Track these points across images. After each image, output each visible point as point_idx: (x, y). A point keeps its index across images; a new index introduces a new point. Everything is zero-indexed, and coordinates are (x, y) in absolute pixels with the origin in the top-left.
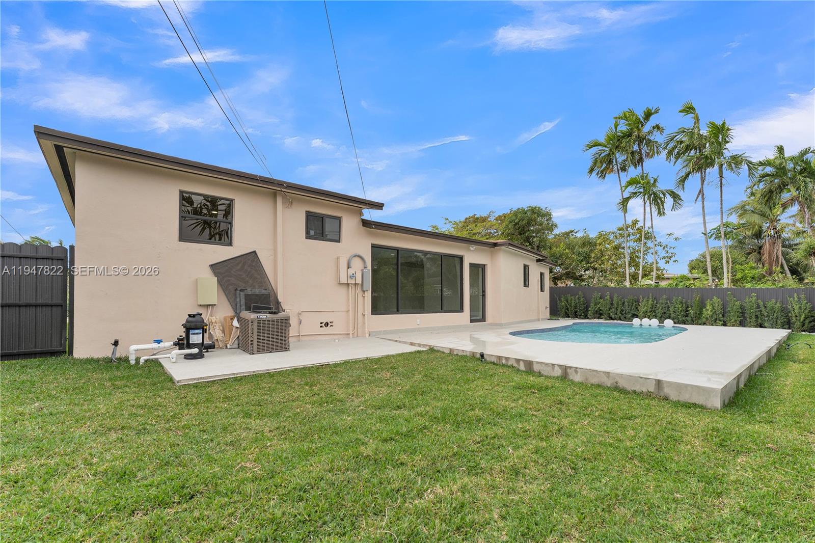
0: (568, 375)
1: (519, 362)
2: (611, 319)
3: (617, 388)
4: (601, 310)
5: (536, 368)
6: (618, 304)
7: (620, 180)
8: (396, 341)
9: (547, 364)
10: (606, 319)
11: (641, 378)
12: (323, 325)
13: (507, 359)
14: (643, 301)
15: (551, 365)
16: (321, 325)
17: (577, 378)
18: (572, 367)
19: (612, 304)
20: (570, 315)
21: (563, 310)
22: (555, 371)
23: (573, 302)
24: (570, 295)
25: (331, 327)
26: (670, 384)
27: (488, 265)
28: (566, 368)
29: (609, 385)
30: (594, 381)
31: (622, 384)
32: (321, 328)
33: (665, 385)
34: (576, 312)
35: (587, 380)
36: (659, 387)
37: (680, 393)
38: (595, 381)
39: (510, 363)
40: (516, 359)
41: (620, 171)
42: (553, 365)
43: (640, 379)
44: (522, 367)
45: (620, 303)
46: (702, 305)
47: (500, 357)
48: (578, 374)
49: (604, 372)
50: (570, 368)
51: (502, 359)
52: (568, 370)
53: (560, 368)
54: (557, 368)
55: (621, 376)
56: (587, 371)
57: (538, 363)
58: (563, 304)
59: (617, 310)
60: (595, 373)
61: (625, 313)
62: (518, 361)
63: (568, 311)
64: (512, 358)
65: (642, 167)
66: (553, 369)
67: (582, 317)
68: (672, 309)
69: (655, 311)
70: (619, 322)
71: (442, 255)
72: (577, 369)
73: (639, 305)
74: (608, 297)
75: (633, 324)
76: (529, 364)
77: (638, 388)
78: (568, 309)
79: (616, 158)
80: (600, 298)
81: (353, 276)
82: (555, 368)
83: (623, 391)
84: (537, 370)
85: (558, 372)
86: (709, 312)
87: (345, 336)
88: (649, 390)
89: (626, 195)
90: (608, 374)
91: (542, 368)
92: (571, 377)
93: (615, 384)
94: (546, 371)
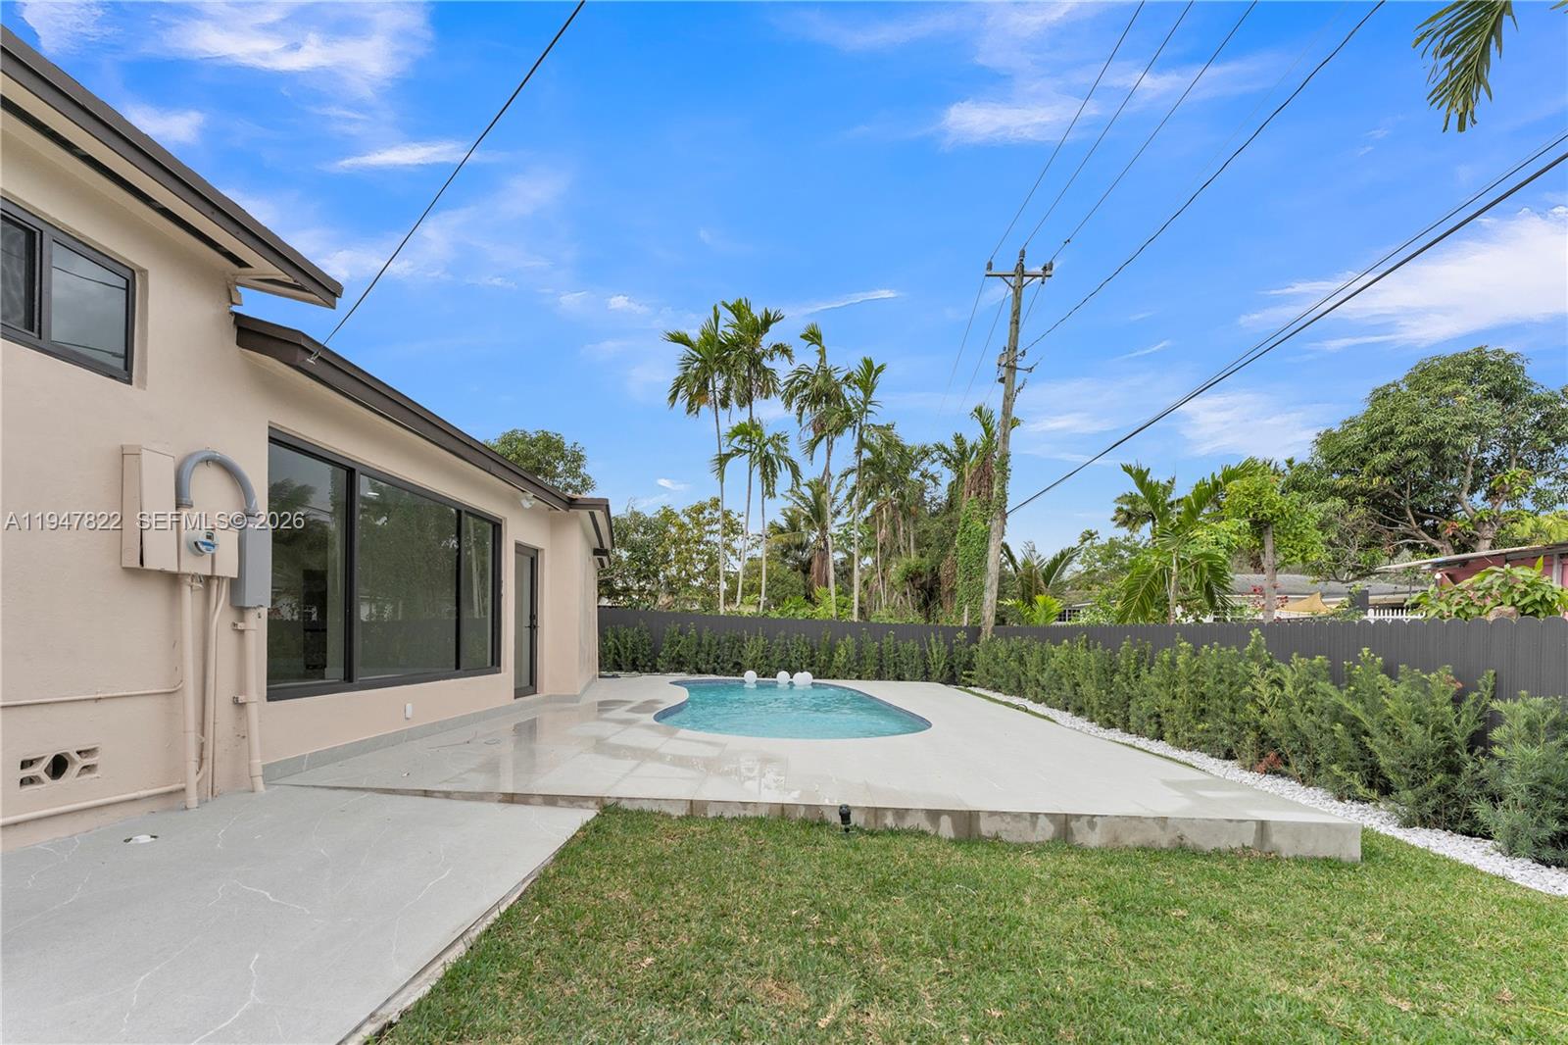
0: (1072, 833)
1: (938, 819)
2: (700, 672)
3: (1182, 851)
4: (681, 656)
5: (986, 827)
6: (710, 645)
7: (717, 421)
8: (426, 793)
9: (1017, 816)
10: (691, 673)
11: (1230, 821)
12: (38, 770)
13: (900, 813)
14: (748, 640)
15: (1029, 818)
16: (29, 772)
17: (1094, 839)
18: (1081, 816)
19: (699, 645)
20: (624, 667)
21: (611, 656)
22: (1038, 828)
23: (629, 639)
24: (623, 626)
25: (87, 777)
26: (1283, 826)
27: (546, 551)
28: (1066, 820)
29: (1164, 845)
30: (1132, 840)
31: (1193, 838)
32: (28, 788)
33: (1273, 830)
34: (634, 661)
35: (1116, 839)
36: (1262, 835)
37: (1299, 841)
38: (1134, 839)
39: (908, 823)
40: (928, 812)
41: (719, 406)
42: (1035, 816)
43: (1227, 823)
44: (946, 829)
45: (714, 642)
46: (832, 650)
47: (876, 809)
48: (1097, 830)
49: (1154, 818)
50: (1078, 817)
51: (884, 815)
52: (1073, 824)
53: (1051, 821)
54: (1043, 822)
55: (1191, 822)
56: (1117, 819)
57: (992, 814)
58: (610, 643)
59: (709, 654)
60: (1134, 823)
61: (722, 661)
62: (934, 815)
63: (619, 657)
64: (917, 810)
65: (751, 409)
66: (1034, 824)
67: (647, 669)
68: (793, 654)
69: (767, 658)
70: (713, 677)
71: (463, 509)
72: (1095, 820)
73: (744, 647)
74: (692, 632)
75: (744, 682)
76: (966, 822)
77: (1224, 843)
78: (618, 654)
79: (713, 380)
80: (680, 633)
81: (203, 546)
82: (1039, 821)
83: (1195, 853)
84: (989, 832)
85: (1046, 831)
86: (842, 658)
87: (155, 805)
88: (1246, 845)
89: (725, 451)
90: (1163, 821)
91: (1003, 826)
92: (1078, 839)
93: (1178, 840)
94: (1012, 833)
